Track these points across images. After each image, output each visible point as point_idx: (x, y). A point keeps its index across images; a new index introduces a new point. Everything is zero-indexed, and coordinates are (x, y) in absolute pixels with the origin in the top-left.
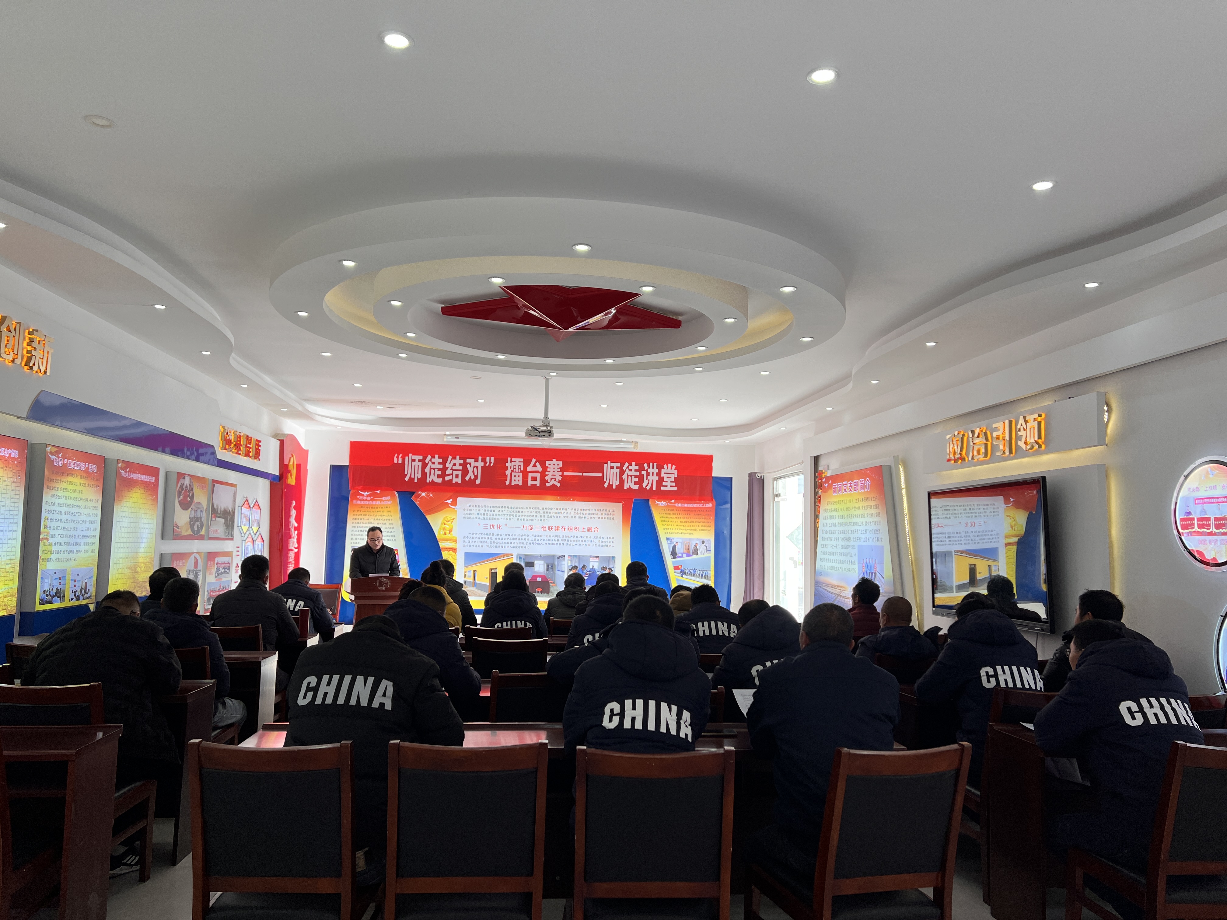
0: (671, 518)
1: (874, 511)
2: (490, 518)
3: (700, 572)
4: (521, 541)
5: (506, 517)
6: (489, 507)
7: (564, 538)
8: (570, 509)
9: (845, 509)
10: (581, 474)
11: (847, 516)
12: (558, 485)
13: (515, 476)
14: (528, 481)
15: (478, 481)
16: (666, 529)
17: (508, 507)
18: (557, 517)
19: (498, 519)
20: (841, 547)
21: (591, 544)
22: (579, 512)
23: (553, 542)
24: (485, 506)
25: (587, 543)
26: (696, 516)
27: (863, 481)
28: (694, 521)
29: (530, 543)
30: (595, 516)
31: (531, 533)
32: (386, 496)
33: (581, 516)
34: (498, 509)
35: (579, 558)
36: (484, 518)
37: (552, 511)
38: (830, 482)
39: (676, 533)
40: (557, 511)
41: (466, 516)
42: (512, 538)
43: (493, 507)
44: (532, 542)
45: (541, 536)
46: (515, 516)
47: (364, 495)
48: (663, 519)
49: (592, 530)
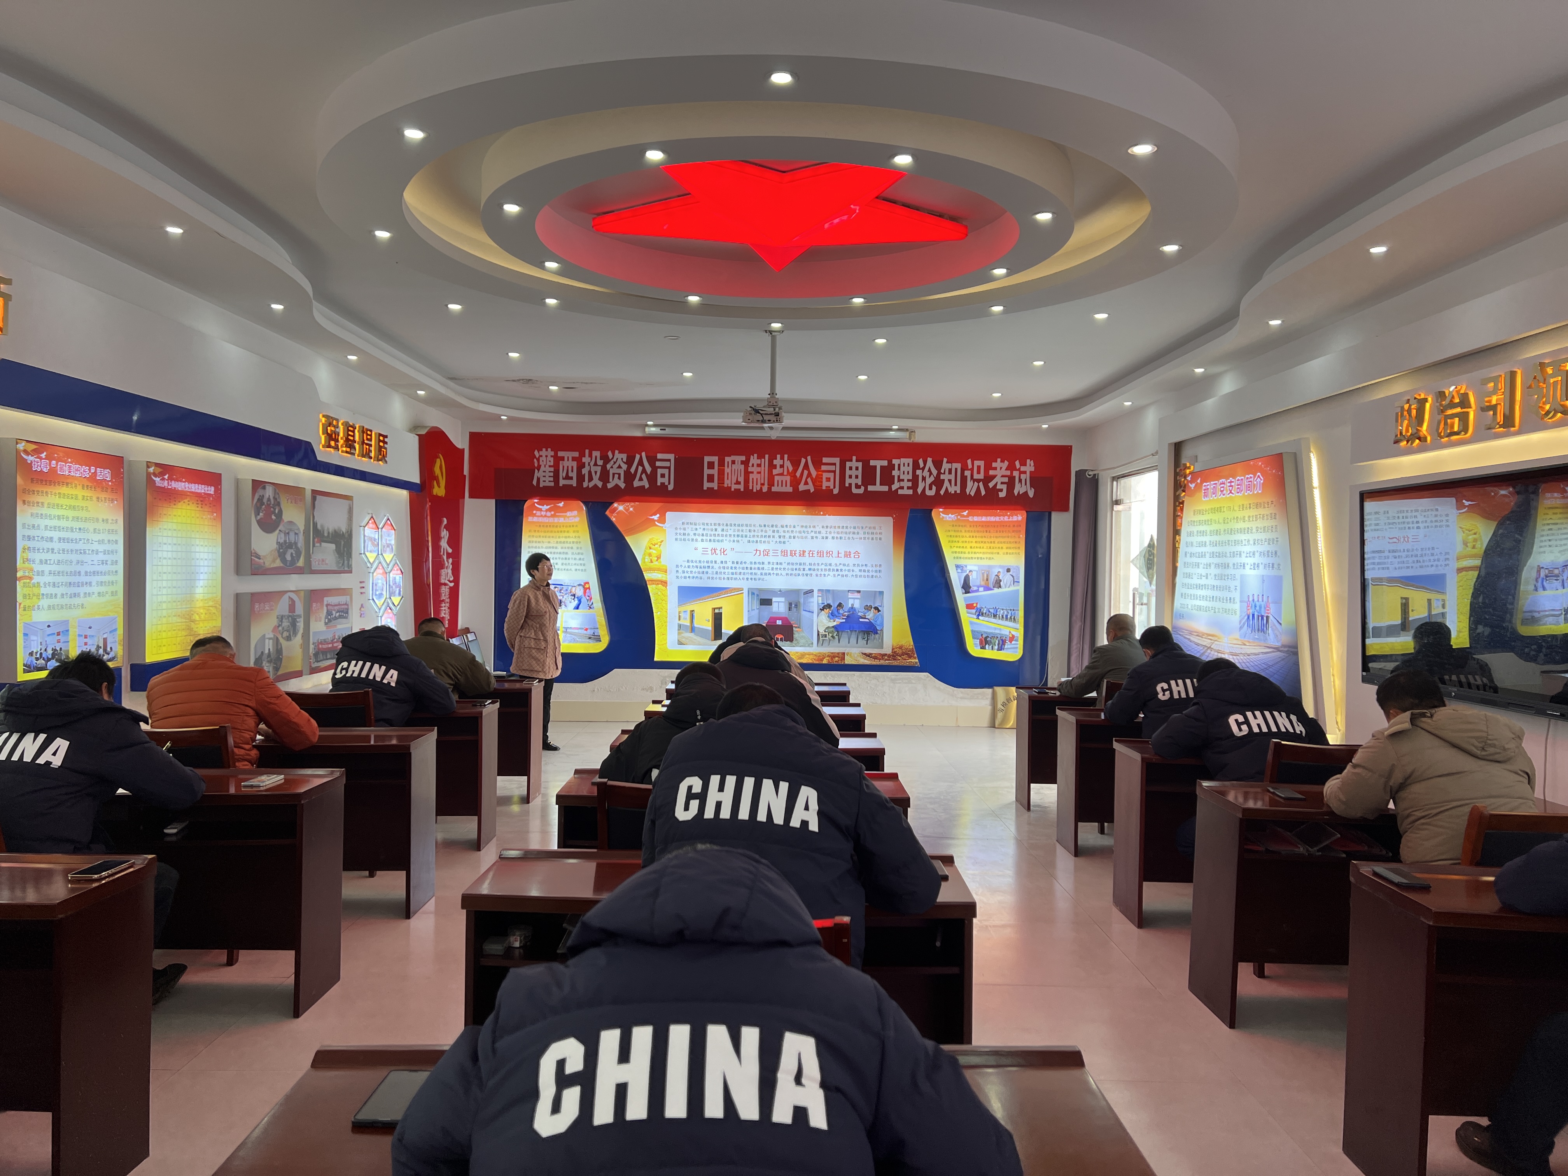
0: (963, 537)
1: (1268, 523)
2: (710, 541)
3: (1004, 613)
4: (753, 571)
5: (732, 539)
6: (709, 525)
7: (812, 567)
8: (820, 526)
9: (1221, 521)
11: (1225, 530)
16: (956, 552)
17: (735, 525)
18: (802, 538)
19: (722, 541)
20: (1214, 578)
21: (850, 574)
22: (832, 530)
24: (703, 524)
25: (844, 573)
26: (998, 534)
27: (1251, 477)
28: (997, 540)
29: (766, 574)
30: (855, 536)
31: (766, 559)
32: (571, 510)
33: (836, 535)
34: (721, 527)
35: (833, 592)
37: (794, 530)
38: (1199, 481)
39: (969, 558)
40: (802, 530)
41: (679, 537)
42: (741, 566)
43: (715, 524)
44: (768, 572)
45: (781, 564)
46: (744, 537)
47: (543, 509)
48: (951, 539)
49: (851, 555)
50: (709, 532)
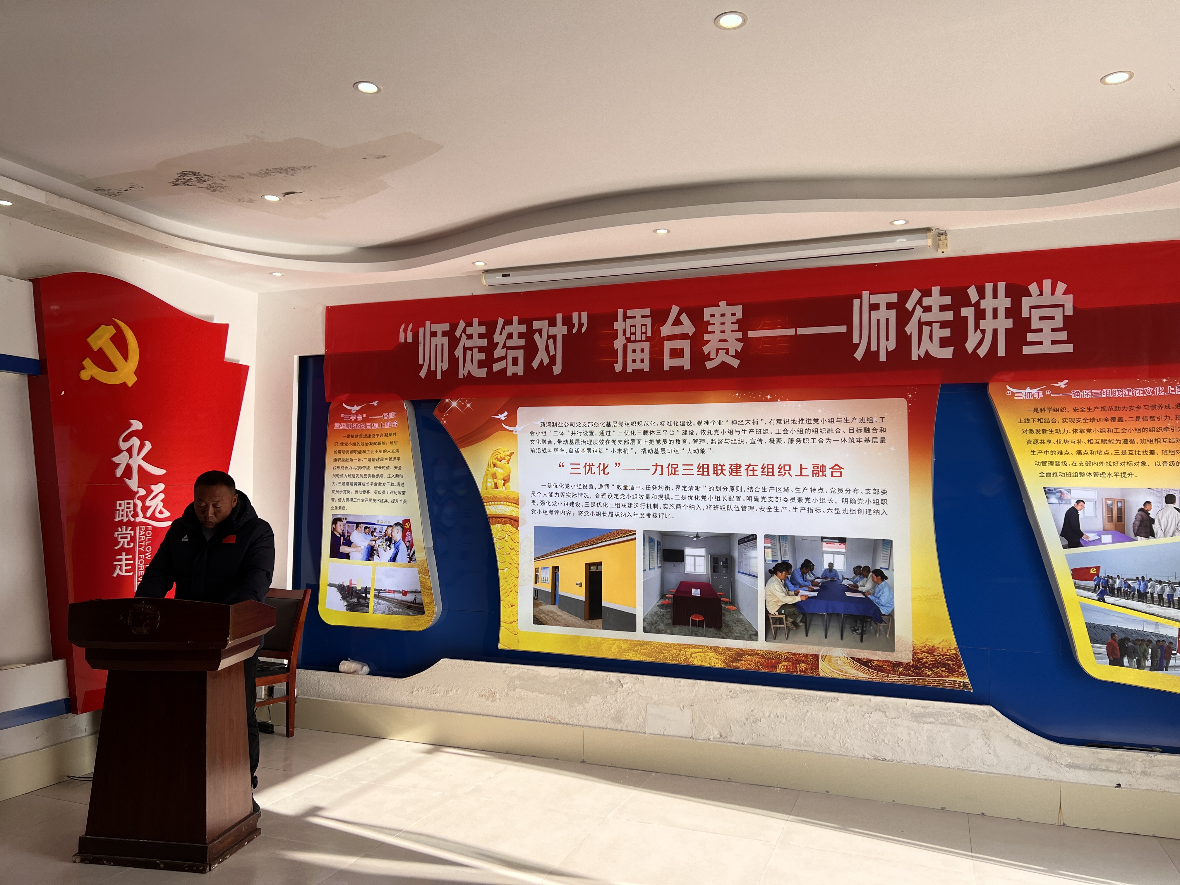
0: (1058, 431)
2: (583, 451)
4: (651, 501)
5: (617, 447)
6: (581, 425)
7: (754, 494)
8: (766, 421)
10: (791, 332)
12: (735, 363)
13: (634, 351)
14: (663, 361)
15: (557, 369)
16: (1044, 463)
17: (621, 424)
18: (734, 442)
19: (601, 451)
21: (824, 507)
22: (790, 427)
23: (726, 503)
24: (572, 425)
25: (813, 505)
29: (672, 506)
30: (832, 436)
31: (672, 481)
32: (388, 411)
33: (796, 436)
34: (600, 428)
35: (792, 541)
36: (571, 451)
37: (721, 428)
41: (536, 446)
42: (631, 493)
43: (590, 424)
44: (675, 502)
45: (698, 488)
46: (636, 443)
47: (352, 411)
48: (1033, 437)
49: (825, 471)
50: (582, 438)
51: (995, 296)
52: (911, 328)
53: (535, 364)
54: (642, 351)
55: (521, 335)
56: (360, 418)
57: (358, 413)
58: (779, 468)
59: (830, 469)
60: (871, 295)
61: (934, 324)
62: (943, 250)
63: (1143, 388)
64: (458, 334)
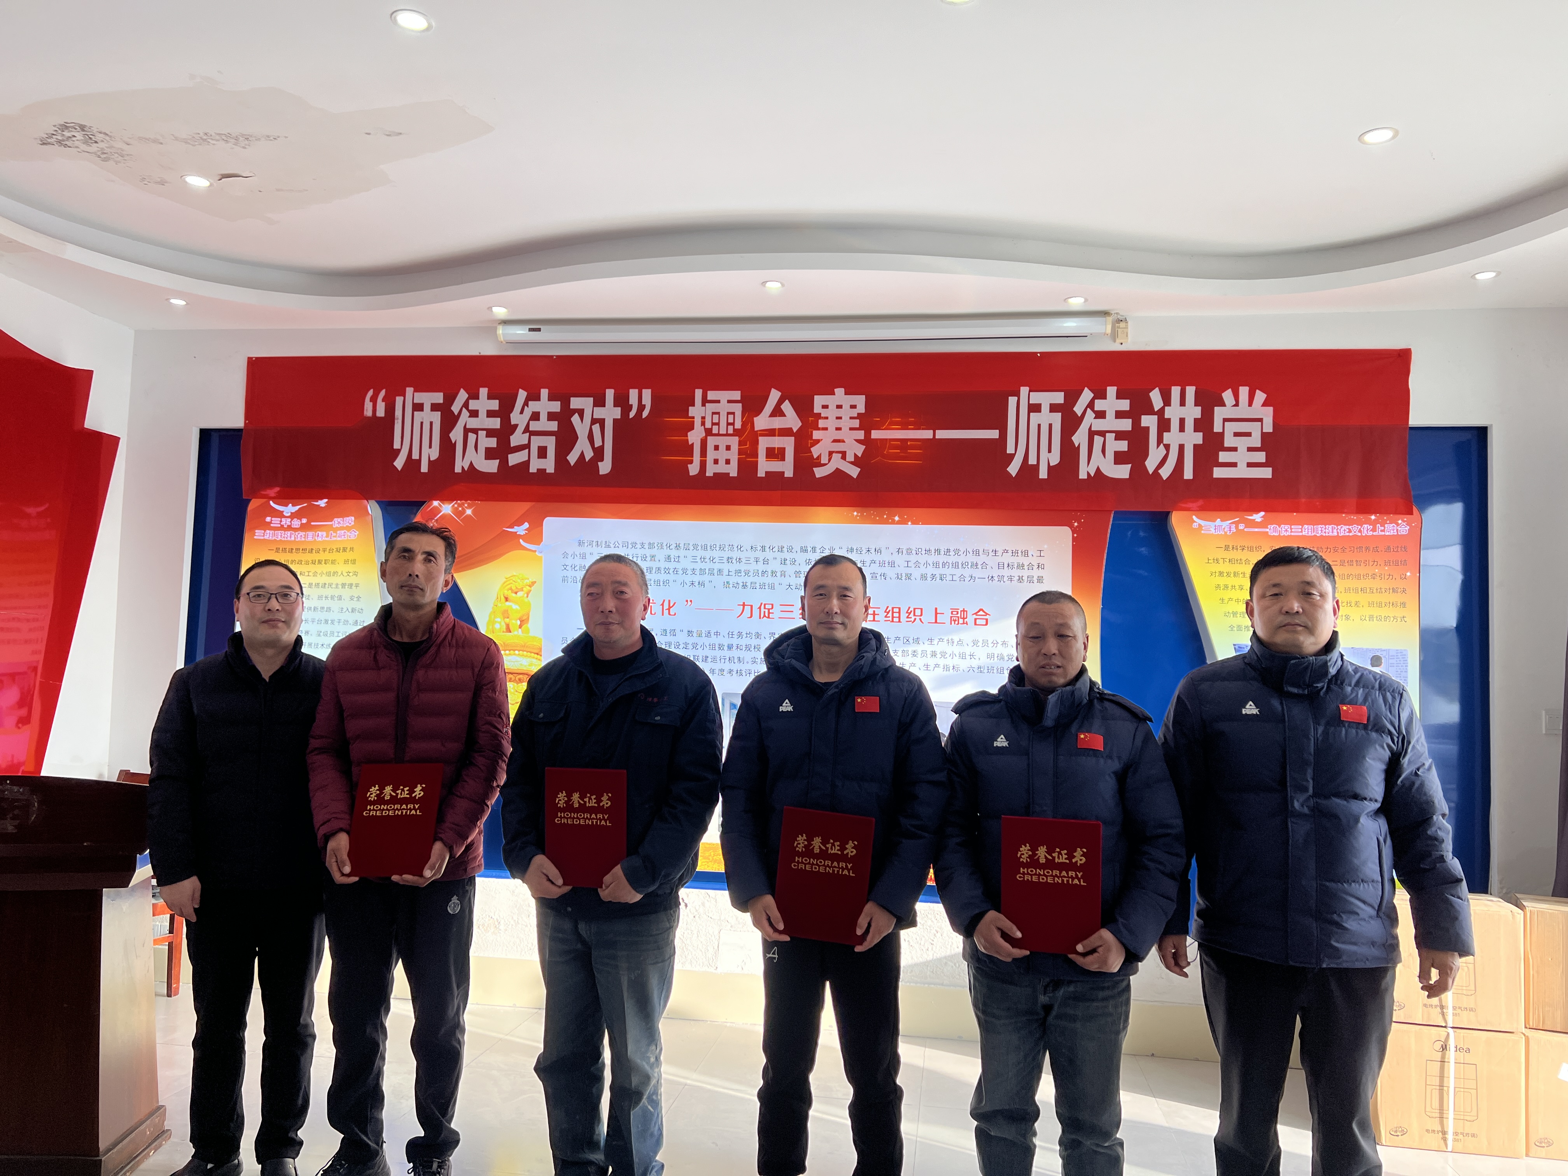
5: (688, 579)
8: (894, 550)
10: (927, 434)
12: (854, 471)
13: (716, 448)
14: (756, 464)
15: (605, 467)
16: (1234, 614)
17: (695, 547)
24: (625, 545)
25: (950, 662)
31: (765, 627)
32: (347, 515)
41: (570, 573)
43: (651, 545)
46: (716, 574)
47: (284, 513)
48: (1222, 581)
49: (966, 618)
51: (1183, 403)
52: (1080, 438)
53: (572, 458)
54: (728, 448)
55: (551, 416)
56: (296, 523)
57: (293, 516)
58: (907, 612)
59: (973, 614)
60: (1031, 393)
61: (1107, 434)
62: (1121, 341)
63: (1349, 525)
64: (455, 408)
